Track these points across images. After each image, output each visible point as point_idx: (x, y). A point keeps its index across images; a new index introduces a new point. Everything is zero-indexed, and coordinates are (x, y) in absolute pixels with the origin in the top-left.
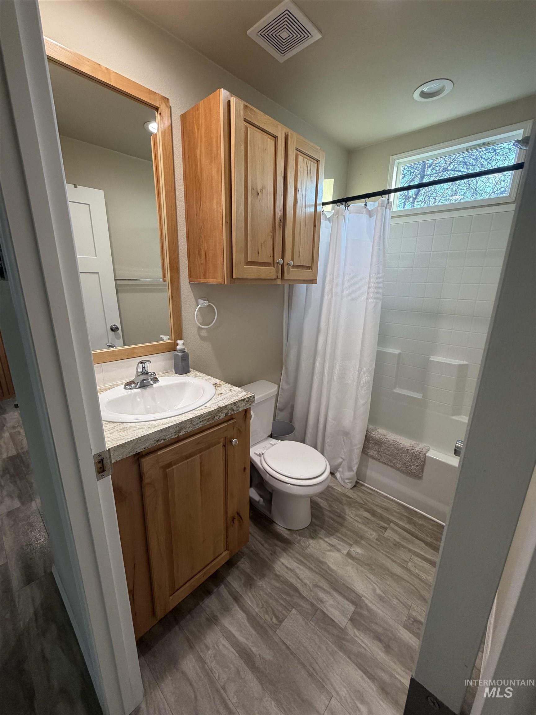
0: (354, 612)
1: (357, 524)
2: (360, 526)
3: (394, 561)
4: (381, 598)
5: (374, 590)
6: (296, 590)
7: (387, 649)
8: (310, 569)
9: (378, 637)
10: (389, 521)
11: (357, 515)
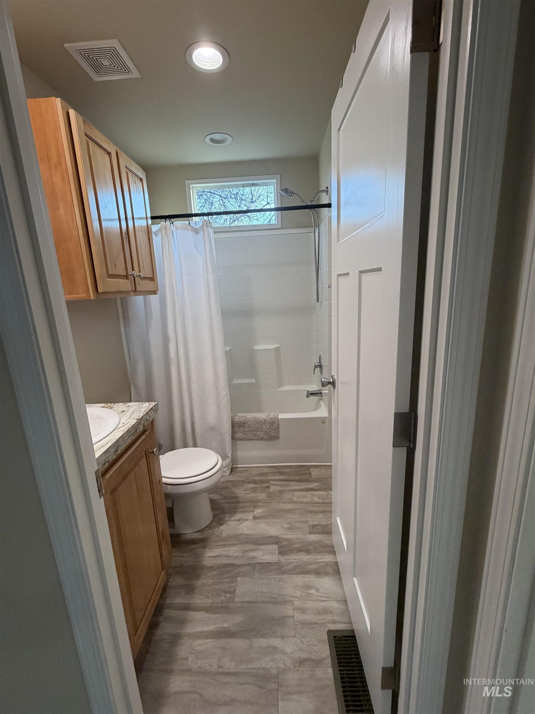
0: (279, 548)
1: (249, 495)
2: (251, 495)
3: (285, 503)
4: (290, 529)
5: (283, 527)
6: (232, 565)
7: (308, 552)
8: (233, 545)
9: (299, 550)
10: (268, 481)
11: (245, 490)
